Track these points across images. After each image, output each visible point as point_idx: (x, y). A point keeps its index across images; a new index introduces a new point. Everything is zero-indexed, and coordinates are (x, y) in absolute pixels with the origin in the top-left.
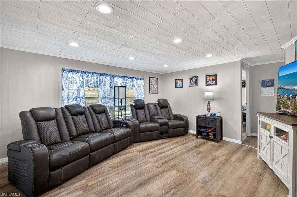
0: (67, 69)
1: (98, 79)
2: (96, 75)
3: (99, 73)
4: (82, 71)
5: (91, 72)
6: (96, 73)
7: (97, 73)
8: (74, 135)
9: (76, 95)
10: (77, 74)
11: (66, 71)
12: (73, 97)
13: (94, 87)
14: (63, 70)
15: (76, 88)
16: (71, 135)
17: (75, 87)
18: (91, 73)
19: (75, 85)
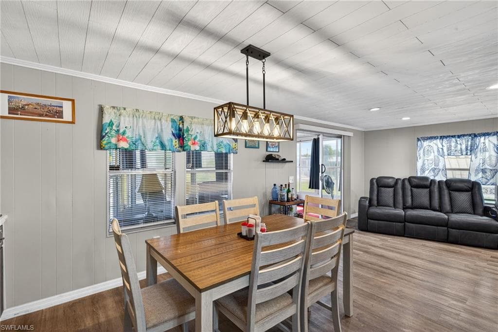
0: (421, 138)
1: (469, 143)
2: (465, 138)
3: (470, 135)
4: (441, 137)
5: (456, 134)
6: (464, 135)
7: (467, 135)
8: (407, 205)
9: (433, 166)
10: (435, 141)
11: (421, 139)
12: (430, 168)
13: (460, 155)
14: (418, 140)
15: (433, 158)
16: (404, 204)
17: (432, 156)
18: (457, 137)
19: (432, 154)
